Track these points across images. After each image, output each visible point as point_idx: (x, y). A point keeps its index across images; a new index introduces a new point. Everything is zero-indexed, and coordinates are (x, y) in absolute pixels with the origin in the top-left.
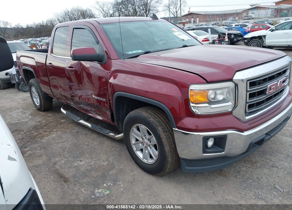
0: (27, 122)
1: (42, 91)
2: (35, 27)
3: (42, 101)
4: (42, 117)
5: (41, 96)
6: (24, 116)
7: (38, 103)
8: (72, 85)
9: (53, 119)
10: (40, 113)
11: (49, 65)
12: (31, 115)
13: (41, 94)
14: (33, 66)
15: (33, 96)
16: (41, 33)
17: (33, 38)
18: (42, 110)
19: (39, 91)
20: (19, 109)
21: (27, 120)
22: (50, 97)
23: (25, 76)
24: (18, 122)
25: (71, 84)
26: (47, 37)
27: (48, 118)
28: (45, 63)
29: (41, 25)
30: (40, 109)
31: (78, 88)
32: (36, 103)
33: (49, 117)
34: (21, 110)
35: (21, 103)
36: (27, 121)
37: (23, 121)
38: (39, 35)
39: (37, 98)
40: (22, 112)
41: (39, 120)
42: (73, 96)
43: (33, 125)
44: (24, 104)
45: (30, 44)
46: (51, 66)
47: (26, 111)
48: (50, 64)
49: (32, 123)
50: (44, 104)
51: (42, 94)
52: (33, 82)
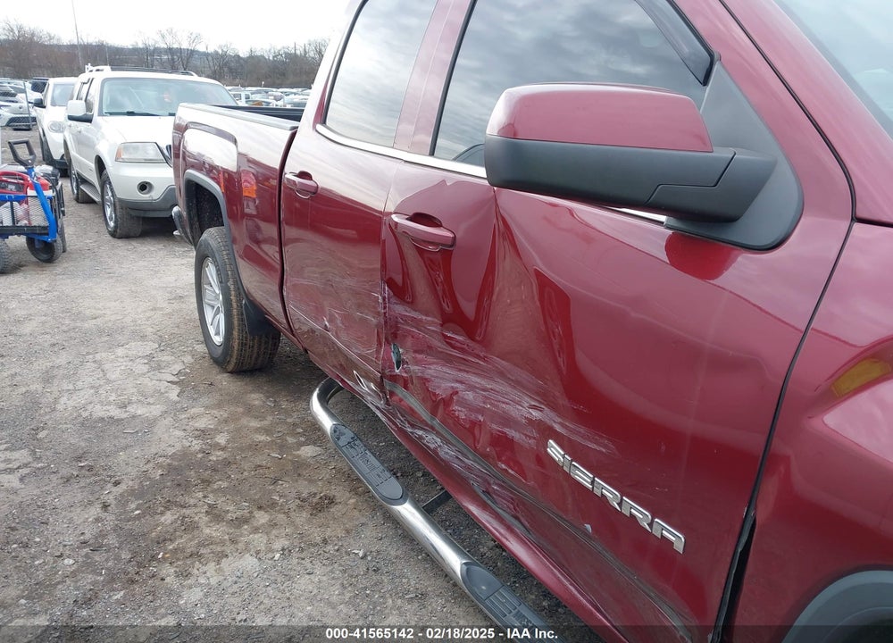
0: (151, 423)
1: (241, 291)
2: (271, 58)
3: (235, 333)
4: (219, 406)
5: (235, 312)
6: (149, 383)
7: (217, 333)
8: (403, 317)
9: (267, 431)
10: (219, 377)
11: (297, 180)
12: (182, 383)
13: (237, 301)
14: (225, 171)
15: (206, 300)
16: (284, 75)
17: (260, 86)
18: (231, 367)
19: (232, 287)
20: (143, 338)
21: (156, 410)
22: (269, 324)
23: (189, 208)
24: (116, 413)
25: (400, 309)
26: (300, 89)
27: (244, 421)
28: (277, 166)
29: (288, 55)
30: (222, 359)
31: (437, 343)
32: (212, 331)
33: (249, 410)
34: (149, 347)
35: (162, 309)
36: (155, 420)
37: (139, 412)
38: (278, 82)
39: (217, 312)
40: (150, 357)
41: (202, 423)
42: (394, 378)
43: (171, 451)
44: (170, 315)
45: (247, 102)
46: (305, 190)
47: (166, 358)
48: (304, 175)
49: (172, 439)
50: (242, 344)
51: (239, 301)
52: (213, 243)
